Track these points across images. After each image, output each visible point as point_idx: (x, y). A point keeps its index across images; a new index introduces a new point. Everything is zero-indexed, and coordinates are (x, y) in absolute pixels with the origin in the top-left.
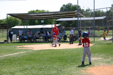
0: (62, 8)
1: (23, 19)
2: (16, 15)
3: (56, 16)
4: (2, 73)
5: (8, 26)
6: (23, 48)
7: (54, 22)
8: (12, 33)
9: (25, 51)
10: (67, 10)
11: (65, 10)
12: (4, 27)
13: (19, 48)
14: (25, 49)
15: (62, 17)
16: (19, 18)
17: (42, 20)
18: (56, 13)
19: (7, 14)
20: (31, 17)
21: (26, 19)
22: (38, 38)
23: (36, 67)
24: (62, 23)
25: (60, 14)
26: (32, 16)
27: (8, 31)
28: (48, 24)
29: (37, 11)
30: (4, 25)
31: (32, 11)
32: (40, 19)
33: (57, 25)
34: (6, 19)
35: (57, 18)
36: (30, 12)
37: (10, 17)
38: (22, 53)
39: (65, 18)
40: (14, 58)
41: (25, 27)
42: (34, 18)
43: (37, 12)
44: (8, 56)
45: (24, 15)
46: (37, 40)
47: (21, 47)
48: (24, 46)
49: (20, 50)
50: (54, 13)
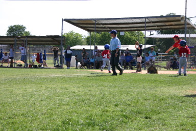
8: (69, 52)
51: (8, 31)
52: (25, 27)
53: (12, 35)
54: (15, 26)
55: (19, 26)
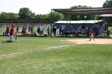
0: (105, 4)
1: (66, 14)
2: (60, 10)
3: (99, 11)
4: (50, 63)
5: (52, 21)
6: (66, 41)
7: (96, 18)
8: (55, 27)
9: (69, 44)
10: (110, 6)
11: (108, 6)
12: (48, 22)
13: (63, 41)
14: (68, 43)
15: (105, 13)
16: (62, 13)
17: (85, 15)
18: (99, 9)
19: (52, 10)
20: (74, 12)
21: (69, 15)
22: (80, 33)
23: (80, 59)
24: (104, 19)
25: (103, 10)
26: (76, 11)
27: (51, 26)
28: (90, 20)
29: (79, 6)
30: (48, 20)
31: (74, 6)
32: (83, 15)
33: (100, 21)
34: (49, 14)
35: (99, 14)
36: (72, 7)
37: (53, 12)
38: (66, 46)
39: (108, 14)
40: (59, 50)
41: (69, 22)
42: (77, 14)
43: (79, 8)
44: (53, 48)
45: (68, 11)
46: (80, 35)
47: (64, 40)
48: (67, 40)
49: (64, 44)
50: (98, 9)
51: (20, 11)
52: (29, 9)
53: (22, 13)
54: (23, 8)
55: (26, 8)
